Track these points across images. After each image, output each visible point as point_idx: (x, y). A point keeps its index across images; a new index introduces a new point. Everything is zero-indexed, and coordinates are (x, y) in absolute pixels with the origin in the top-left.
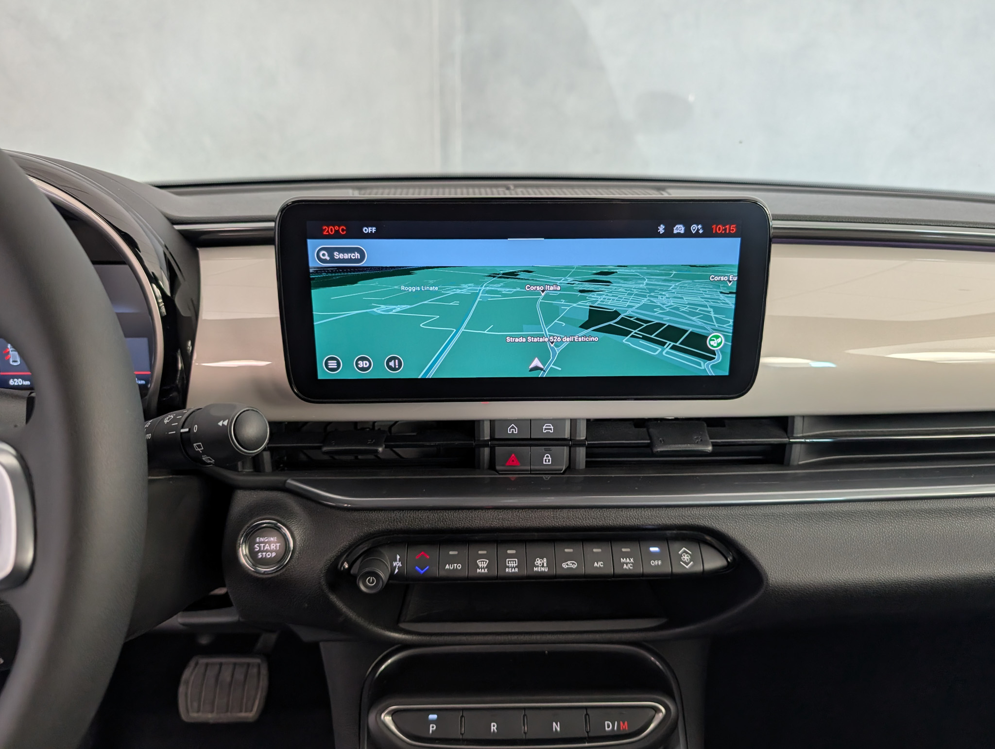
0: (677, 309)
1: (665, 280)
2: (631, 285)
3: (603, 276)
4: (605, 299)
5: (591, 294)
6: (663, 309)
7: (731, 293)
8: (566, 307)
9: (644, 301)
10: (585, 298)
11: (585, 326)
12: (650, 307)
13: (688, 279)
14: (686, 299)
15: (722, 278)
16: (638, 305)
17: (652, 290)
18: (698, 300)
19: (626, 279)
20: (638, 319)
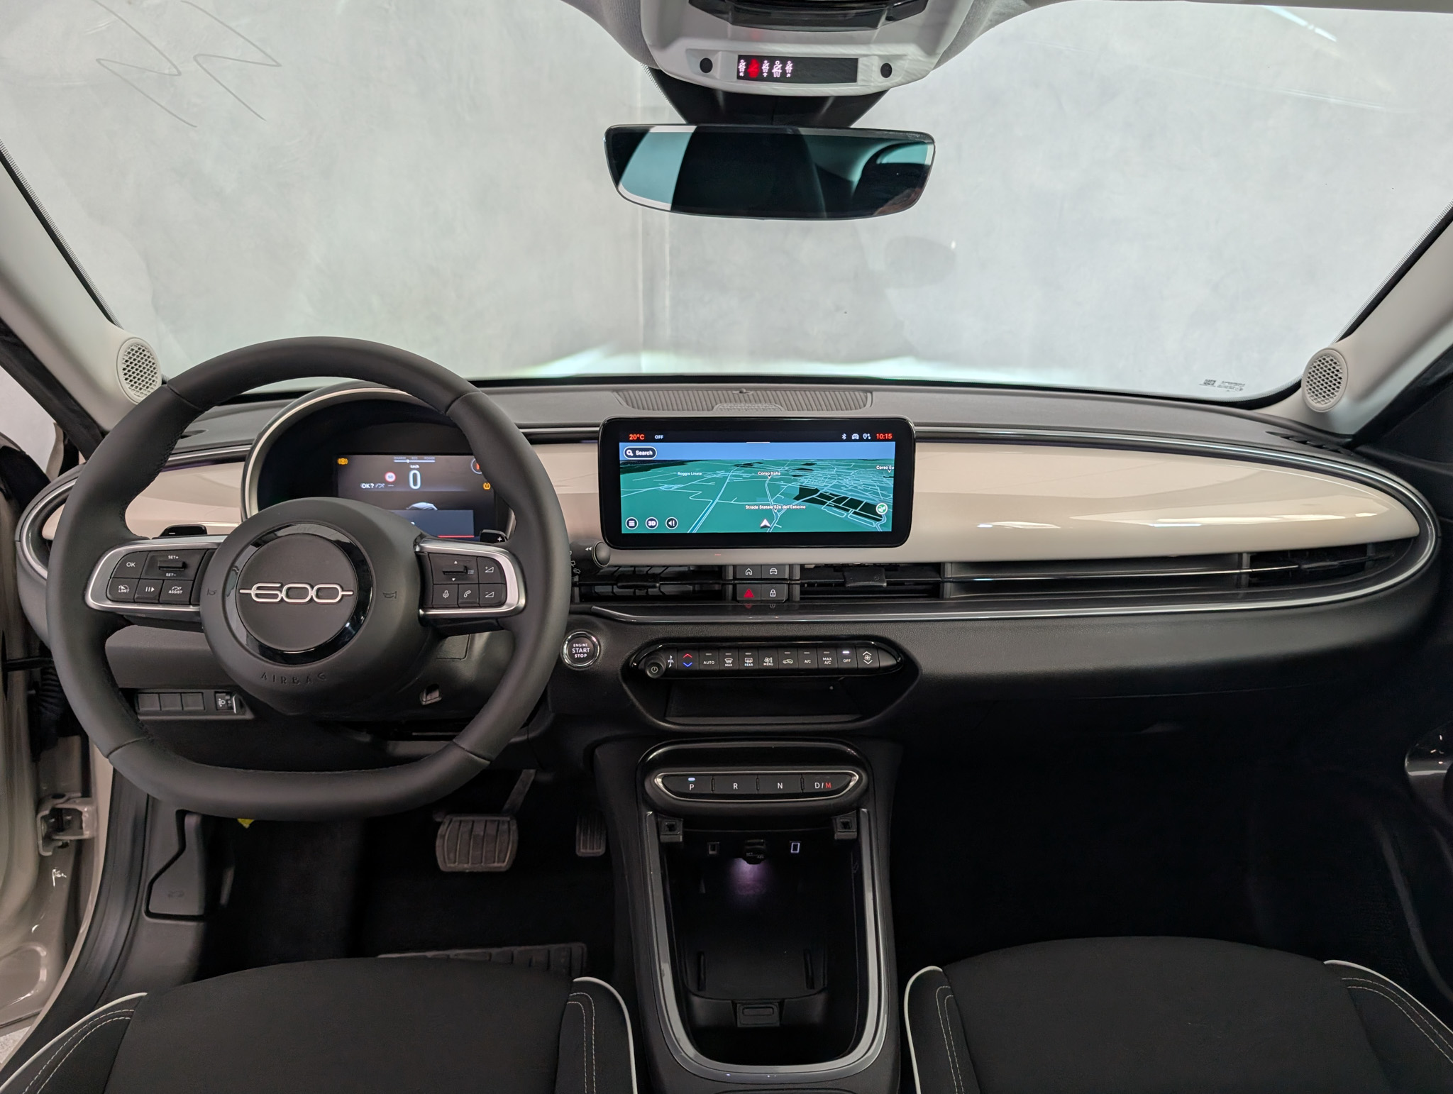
0: (856, 487)
1: (848, 469)
2: (826, 472)
3: (808, 466)
4: (809, 481)
5: (800, 478)
6: (847, 487)
7: (890, 477)
8: (784, 486)
9: (835, 482)
10: (796, 480)
11: (797, 498)
12: (838, 486)
13: (861, 468)
14: (861, 481)
15: (885, 468)
16: (831, 485)
17: (839, 475)
18: (869, 482)
19: (823, 468)
20: (831, 494)
